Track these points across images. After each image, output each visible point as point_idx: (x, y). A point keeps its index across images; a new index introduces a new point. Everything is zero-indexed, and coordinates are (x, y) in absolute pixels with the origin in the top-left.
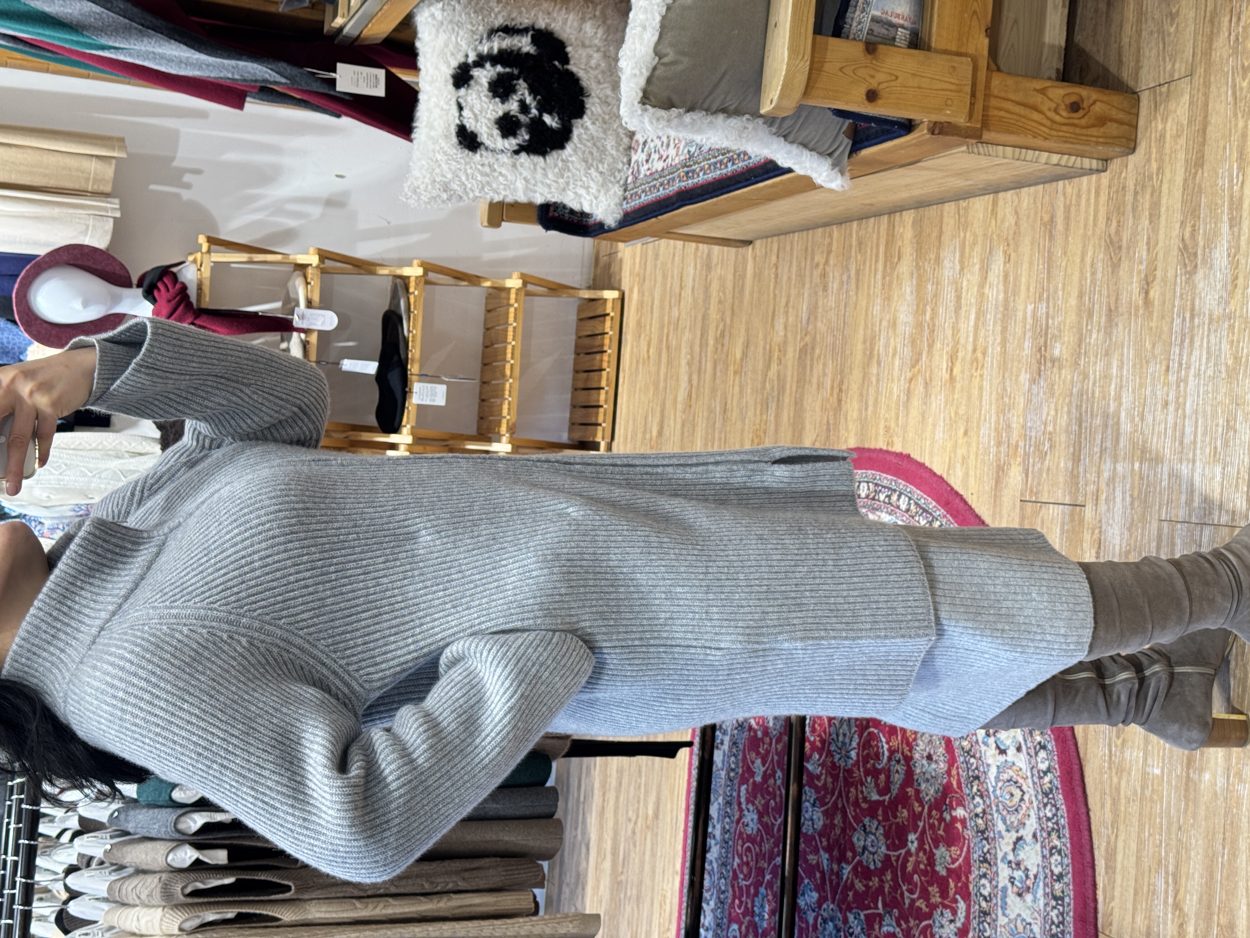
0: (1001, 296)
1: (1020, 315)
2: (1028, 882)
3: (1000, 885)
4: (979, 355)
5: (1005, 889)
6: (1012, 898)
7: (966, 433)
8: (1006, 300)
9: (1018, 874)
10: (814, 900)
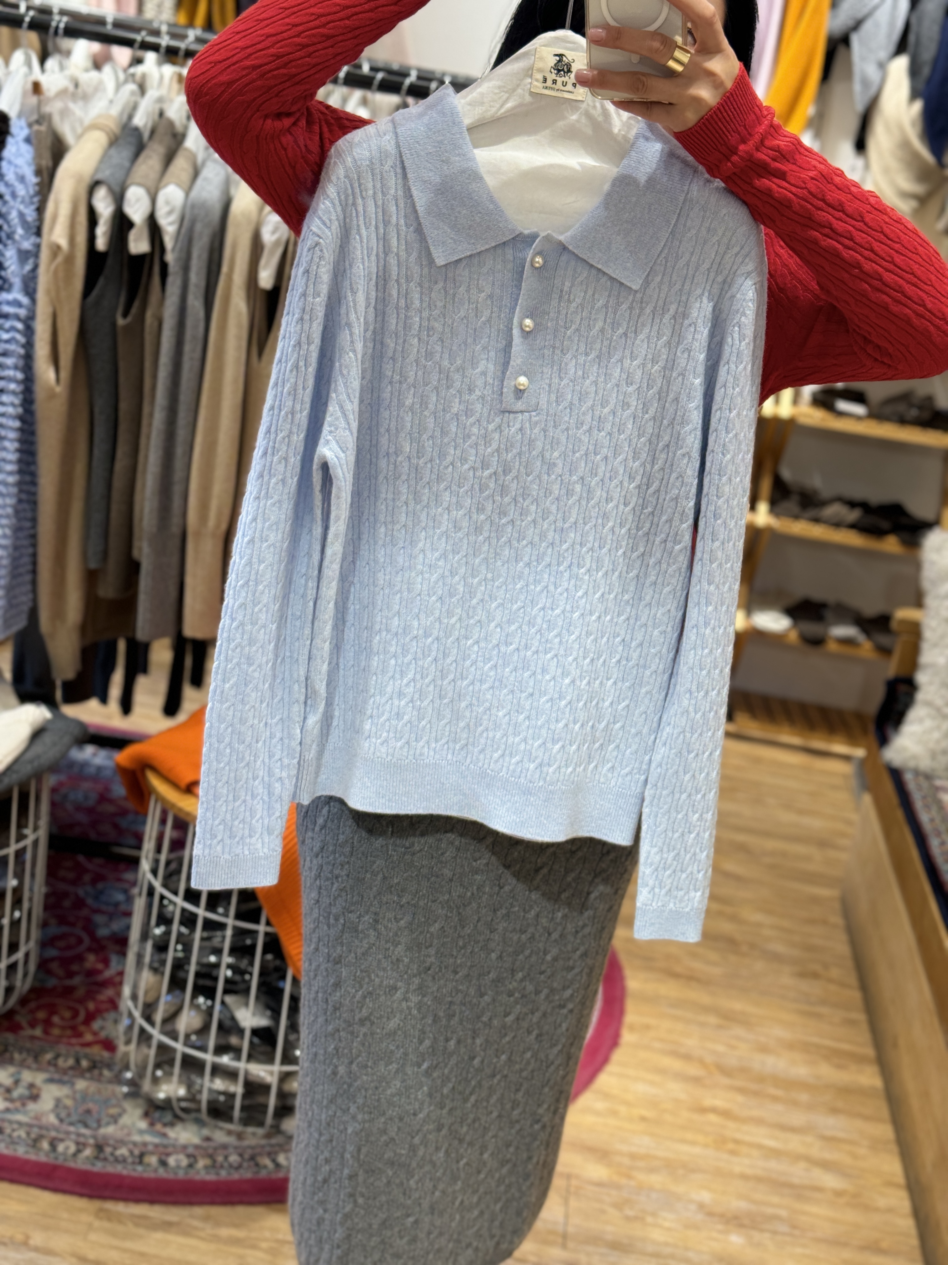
0: (796, 1181)
1: (775, 1199)
4: (731, 1146)
7: (643, 1119)
8: (791, 1186)
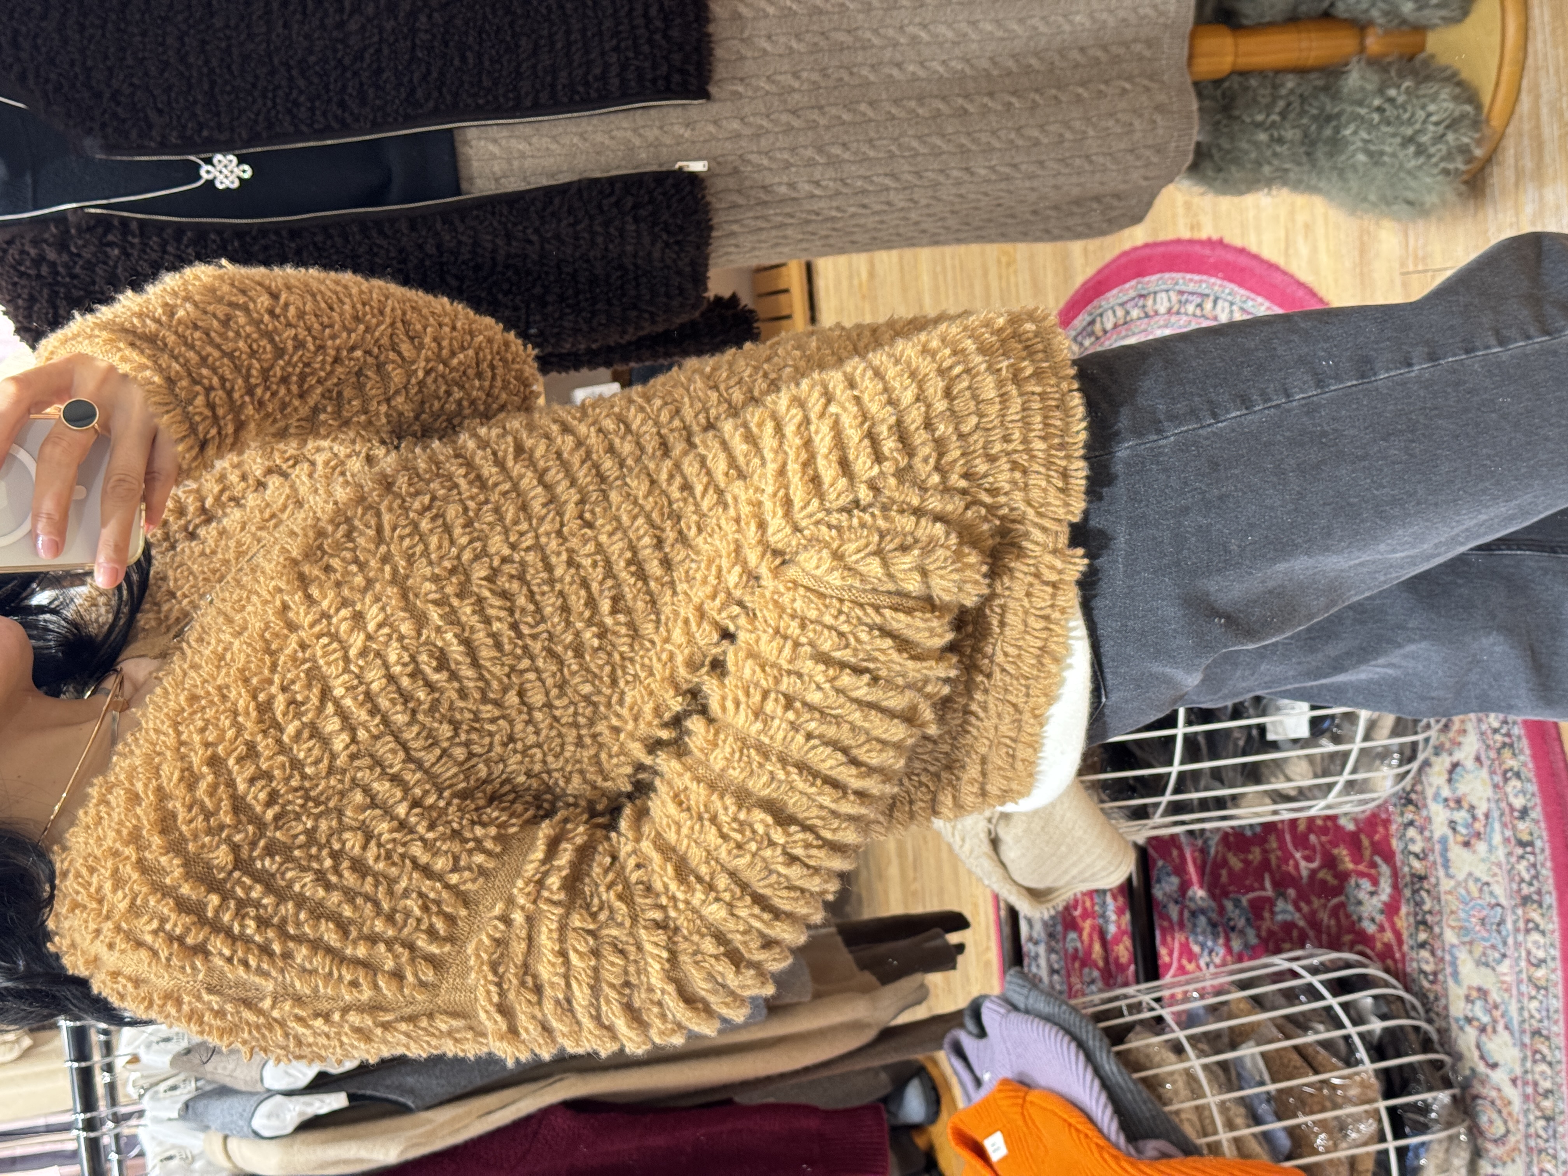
2: (1479, 826)
3: (1437, 835)
5: (1444, 841)
6: (1456, 852)
9: (1461, 816)
10: (1175, 888)
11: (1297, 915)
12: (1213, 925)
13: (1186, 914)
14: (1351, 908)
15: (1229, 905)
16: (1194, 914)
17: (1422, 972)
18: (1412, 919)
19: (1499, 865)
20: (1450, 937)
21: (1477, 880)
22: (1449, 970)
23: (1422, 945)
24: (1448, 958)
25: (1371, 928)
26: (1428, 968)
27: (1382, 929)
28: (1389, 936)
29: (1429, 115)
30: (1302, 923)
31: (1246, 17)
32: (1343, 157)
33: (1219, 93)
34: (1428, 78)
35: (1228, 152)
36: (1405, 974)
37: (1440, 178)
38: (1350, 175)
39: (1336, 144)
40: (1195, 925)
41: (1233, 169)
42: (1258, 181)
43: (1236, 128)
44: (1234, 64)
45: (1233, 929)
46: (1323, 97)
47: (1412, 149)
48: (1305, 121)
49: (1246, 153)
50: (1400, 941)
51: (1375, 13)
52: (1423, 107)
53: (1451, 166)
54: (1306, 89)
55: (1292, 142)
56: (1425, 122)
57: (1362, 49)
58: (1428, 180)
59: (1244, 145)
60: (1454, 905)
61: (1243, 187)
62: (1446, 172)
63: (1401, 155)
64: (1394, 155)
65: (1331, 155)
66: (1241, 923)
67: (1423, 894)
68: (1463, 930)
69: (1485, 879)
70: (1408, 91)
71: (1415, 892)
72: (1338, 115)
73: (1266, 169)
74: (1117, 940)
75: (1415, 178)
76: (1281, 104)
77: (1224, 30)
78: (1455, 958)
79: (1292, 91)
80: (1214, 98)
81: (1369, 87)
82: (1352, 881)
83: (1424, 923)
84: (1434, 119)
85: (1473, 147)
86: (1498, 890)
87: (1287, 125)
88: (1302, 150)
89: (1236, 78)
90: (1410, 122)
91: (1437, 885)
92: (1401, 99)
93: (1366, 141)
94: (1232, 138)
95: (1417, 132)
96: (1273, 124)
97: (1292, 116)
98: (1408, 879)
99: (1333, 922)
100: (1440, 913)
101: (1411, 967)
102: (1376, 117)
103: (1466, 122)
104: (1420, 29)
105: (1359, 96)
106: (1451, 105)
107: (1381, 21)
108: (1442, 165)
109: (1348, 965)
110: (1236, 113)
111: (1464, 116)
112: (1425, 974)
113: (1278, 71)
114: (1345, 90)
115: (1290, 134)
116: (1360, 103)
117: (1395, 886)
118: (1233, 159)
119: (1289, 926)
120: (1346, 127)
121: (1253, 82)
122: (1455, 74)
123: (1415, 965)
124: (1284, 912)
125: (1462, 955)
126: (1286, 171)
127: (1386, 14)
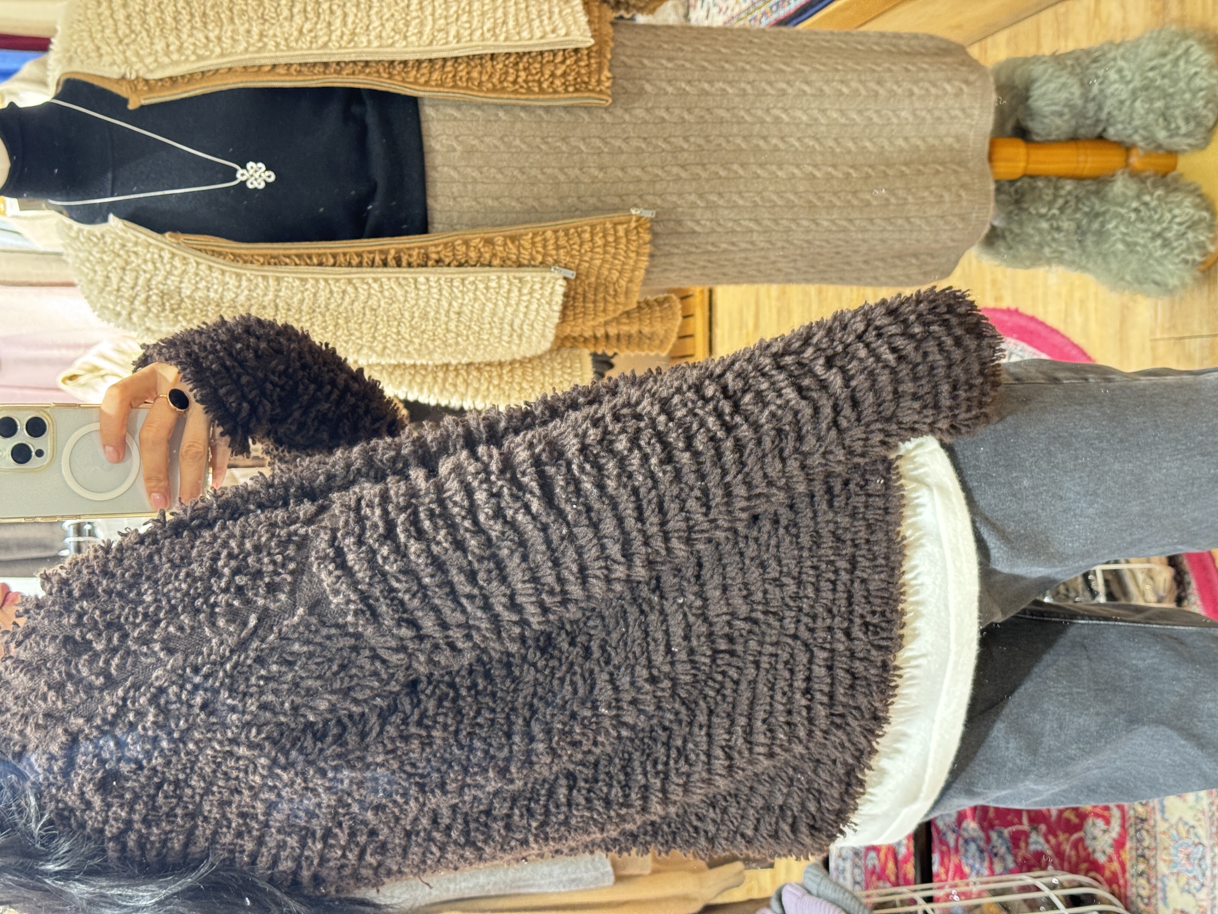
10: (953, 819)
11: (1046, 846)
12: (981, 851)
13: (961, 841)
14: (1088, 842)
15: (994, 835)
16: (966, 841)
17: (1139, 896)
18: (1134, 853)
19: (1203, 812)
20: (1163, 868)
21: (1186, 824)
22: (1160, 895)
23: (1141, 874)
24: (1160, 885)
25: (1102, 859)
26: (1144, 893)
27: (1110, 860)
28: (1115, 866)
29: (1174, 217)
30: (1049, 852)
31: (1038, 134)
32: (1107, 246)
33: (1012, 190)
34: (1176, 190)
35: (1017, 235)
36: (1126, 897)
37: (1181, 266)
38: (1112, 259)
39: (1101, 235)
40: (966, 851)
41: (1021, 248)
42: (1040, 259)
43: (1024, 216)
44: (1026, 168)
45: (996, 855)
46: (1094, 199)
47: (1159, 242)
48: (1078, 216)
49: (1032, 236)
50: (1124, 871)
51: (1136, 138)
52: (1170, 211)
53: (1190, 257)
54: (1081, 192)
55: (1067, 231)
56: (1170, 222)
57: (1127, 165)
58: (1171, 267)
59: (1031, 231)
60: (1167, 842)
61: (1028, 263)
62: (1186, 262)
63: (1151, 246)
64: (1145, 246)
65: (1097, 243)
66: (1002, 850)
67: (1144, 833)
68: (1172, 863)
69: (1192, 822)
70: (1159, 198)
71: (1137, 831)
72: (1104, 213)
73: (1047, 251)
74: (906, 860)
75: (1161, 264)
76: (1060, 201)
77: (1020, 143)
78: (1165, 885)
79: (1070, 193)
80: (1009, 194)
81: (1130, 193)
82: (1090, 821)
83: (1143, 856)
84: (1178, 220)
85: (1208, 244)
86: (1201, 832)
87: (1064, 217)
88: (1075, 238)
89: (1027, 180)
90: (1159, 221)
91: (1154, 826)
92: (1154, 204)
93: (1124, 234)
94: (1021, 223)
95: (1165, 229)
96: (1054, 216)
97: (1069, 211)
98: (1132, 821)
99: (1073, 853)
100: (1156, 848)
101: (1131, 892)
102: (1133, 216)
103: (1203, 225)
104: (1172, 153)
105: (1121, 200)
106: (1192, 211)
107: (1141, 144)
108: (1183, 256)
109: (1081, 885)
110: (1025, 206)
111: (1201, 220)
112: (1142, 898)
113: (1060, 177)
114: (1111, 195)
115: (1065, 225)
116: (1122, 205)
117: (1123, 826)
118: (1021, 239)
119: (1039, 855)
120: (1109, 222)
121: (1040, 184)
122: (1197, 189)
123: (1134, 890)
124: (1036, 843)
125: (1171, 883)
126: (1062, 253)
127: (1145, 139)
